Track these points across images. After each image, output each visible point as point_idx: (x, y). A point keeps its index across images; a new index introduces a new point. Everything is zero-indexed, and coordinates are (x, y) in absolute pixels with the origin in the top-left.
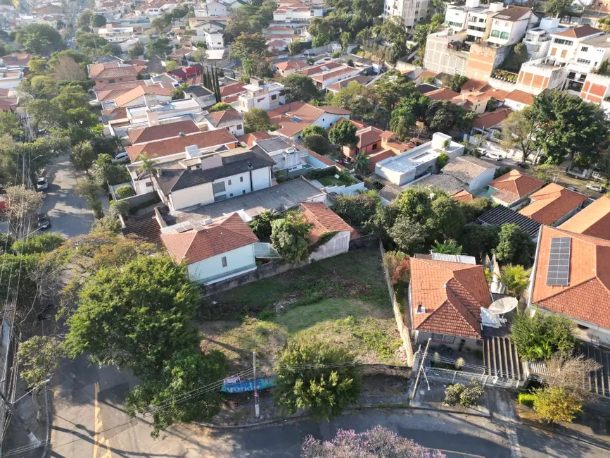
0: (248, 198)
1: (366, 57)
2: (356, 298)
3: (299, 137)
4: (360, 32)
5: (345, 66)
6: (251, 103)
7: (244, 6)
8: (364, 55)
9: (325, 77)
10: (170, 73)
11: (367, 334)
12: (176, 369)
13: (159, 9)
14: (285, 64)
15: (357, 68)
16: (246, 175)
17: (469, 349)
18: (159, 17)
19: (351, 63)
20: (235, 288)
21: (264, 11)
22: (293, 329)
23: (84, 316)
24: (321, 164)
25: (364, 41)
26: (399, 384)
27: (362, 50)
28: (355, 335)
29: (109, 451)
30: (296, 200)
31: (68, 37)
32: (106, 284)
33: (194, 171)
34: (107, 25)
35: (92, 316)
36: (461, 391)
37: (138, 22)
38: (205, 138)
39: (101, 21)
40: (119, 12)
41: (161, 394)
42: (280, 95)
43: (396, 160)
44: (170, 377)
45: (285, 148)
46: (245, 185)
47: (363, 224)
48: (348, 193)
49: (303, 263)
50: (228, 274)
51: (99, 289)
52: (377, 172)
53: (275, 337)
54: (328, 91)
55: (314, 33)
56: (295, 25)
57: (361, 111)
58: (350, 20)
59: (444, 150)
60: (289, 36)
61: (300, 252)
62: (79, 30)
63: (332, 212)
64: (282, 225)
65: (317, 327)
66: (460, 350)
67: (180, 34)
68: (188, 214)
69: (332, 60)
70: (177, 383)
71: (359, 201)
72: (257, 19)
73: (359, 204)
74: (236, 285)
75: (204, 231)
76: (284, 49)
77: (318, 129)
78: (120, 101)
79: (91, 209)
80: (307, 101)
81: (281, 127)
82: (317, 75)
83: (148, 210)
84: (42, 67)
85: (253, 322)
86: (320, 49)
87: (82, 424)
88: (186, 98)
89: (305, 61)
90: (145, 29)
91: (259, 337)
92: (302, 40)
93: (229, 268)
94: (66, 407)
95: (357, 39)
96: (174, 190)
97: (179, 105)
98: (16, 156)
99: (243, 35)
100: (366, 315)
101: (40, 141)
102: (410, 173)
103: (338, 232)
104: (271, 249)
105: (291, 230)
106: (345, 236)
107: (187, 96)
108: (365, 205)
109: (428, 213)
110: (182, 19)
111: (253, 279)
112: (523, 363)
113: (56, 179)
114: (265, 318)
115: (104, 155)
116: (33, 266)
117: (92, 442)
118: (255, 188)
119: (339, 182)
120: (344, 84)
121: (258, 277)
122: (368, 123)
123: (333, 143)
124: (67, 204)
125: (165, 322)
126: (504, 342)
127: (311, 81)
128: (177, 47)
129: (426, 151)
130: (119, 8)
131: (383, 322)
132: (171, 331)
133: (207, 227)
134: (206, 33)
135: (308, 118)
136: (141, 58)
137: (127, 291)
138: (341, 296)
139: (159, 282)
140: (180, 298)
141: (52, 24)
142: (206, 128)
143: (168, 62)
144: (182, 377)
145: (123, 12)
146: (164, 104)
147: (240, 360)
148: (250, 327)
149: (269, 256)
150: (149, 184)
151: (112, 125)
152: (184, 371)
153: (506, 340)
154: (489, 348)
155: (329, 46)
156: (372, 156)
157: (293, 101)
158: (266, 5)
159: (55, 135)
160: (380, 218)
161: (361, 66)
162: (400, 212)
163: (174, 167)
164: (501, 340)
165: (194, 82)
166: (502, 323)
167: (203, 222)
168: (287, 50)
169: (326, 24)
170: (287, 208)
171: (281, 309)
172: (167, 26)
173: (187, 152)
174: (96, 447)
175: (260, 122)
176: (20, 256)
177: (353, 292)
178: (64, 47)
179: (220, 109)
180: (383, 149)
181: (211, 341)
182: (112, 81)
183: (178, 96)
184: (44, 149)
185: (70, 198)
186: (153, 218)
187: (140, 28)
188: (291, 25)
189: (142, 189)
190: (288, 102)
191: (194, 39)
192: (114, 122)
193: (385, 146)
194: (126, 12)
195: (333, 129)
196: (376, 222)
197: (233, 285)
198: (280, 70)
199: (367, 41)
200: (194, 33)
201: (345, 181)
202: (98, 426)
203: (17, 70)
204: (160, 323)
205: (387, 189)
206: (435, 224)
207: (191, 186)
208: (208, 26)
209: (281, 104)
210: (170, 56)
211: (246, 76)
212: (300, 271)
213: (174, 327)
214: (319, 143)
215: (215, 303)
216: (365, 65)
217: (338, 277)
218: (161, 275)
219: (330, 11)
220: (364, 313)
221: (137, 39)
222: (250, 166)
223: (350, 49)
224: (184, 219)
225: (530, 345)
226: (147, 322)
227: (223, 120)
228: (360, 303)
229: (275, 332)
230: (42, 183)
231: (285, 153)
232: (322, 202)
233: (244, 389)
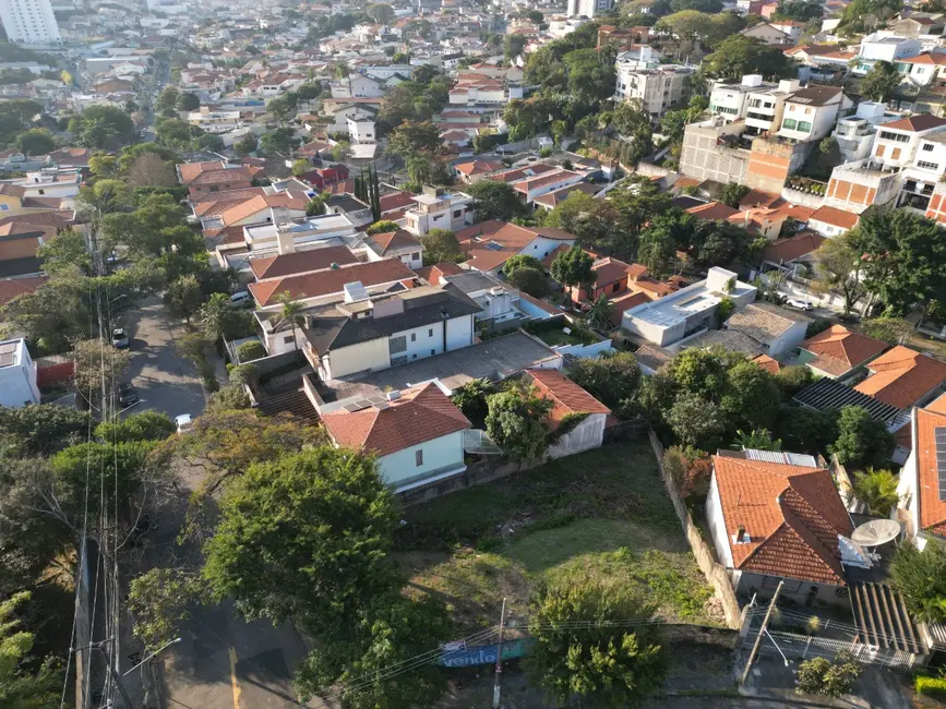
0: (443, 361)
1: (590, 156)
2: (626, 519)
3: (500, 272)
4: (581, 122)
5: (560, 169)
6: (423, 222)
7: (405, 83)
8: (587, 154)
9: (532, 185)
10: (298, 177)
11: (654, 576)
12: (378, 624)
13: (278, 87)
14: (470, 166)
15: (578, 172)
16: (437, 327)
17: (823, 603)
18: (277, 97)
19: (568, 165)
20: (433, 500)
21: (435, 91)
22: (536, 565)
24: (541, 312)
25: (587, 132)
26: (718, 659)
27: (584, 146)
28: (635, 577)
30: (516, 364)
31: (143, 124)
33: (362, 320)
34: (202, 108)
35: (245, 538)
36: (824, 669)
37: (247, 105)
38: (368, 273)
39: (192, 103)
40: (219, 89)
41: (355, 664)
42: (466, 210)
43: (655, 307)
45: (489, 288)
46: (435, 342)
47: (623, 404)
48: (592, 354)
49: (536, 463)
50: (423, 477)
51: (252, 496)
52: (625, 324)
53: (506, 578)
54: (537, 206)
55: (511, 121)
56: (481, 110)
57: (591, 235)
58: (565, 103)
59: (726, 293)
60: (473, 125)
61: (535, 444)
62: (159, 114)
63: (574, 385)
64: (507, 402)
65: (572, 564)
66: (808, 604)
67: (310, 122)
68: (353, 385)
69: (539, 161)
70: (382, 647)
71: (613, 367)
72: (425, 101)
73: (614, 372)
74: (435, 495)
75: (391, 409)
76: (466, 144)
77: (529, 261)
78: (229, 217)
79: (196, 377)
80: (506, 219)
81: (471, 257)
82: (518, 182)
83: (289, 377)
84: (108, 168)
85: (469, 553)
86: (520, 144)
88: (328, 213)
89: (499, 162)
90: (257, 115)
91: (481, 578)
92: (493, 131)
93: (425, 468)
94: (187, 686)
95: (576, 130)
96: (335, 346)
97: (320, 223)
98: (87, 297)
99: (407, 124)
100: (647, 546)
101: (121, 273)
102: (678, 327)
103: (588, 415)
104: (483, 439)
105: (519, 409)
106: (598, 421)
107: (329, 210)
108: (624, 373)
109: (724, 387)
110: (312, 101)
111: (460, 486)
112: (918, 626)
113: (140, 332)
114: (486, 549)
115: (219, 296)
118: (449, 348)
119: (571, 339)
120: (561, 196)
121: (467, 483)
122: (602, 252)
123: (558, 281)
124: (160, 369)
126: (882, 592)
127: (511, 189)
128: (306, 140)
129: (700, 295)
130: (216, 84)
131: (674, 557)
133: (392, 404)
134: (349, 121)
135: (512, 244)
136: (252, 155)
137: (296, 498)
138: (602, 515)
139: (341, 486)
140: (376, 511)
141: (121, 105)
142: (365, 257)
143: (296, 162)
144: (389, 637)
145: (223, 89)
146: (301, 222)
148: (465, 562)
149: (478, 449)
150: (289, 340)
151: (222, 252)
152: (393, 627)
153: (884, 587)
154: (859, 600)
155: (533, 140)
156: (615, 300)
157: (485, 220)
158: (437, 82)
159: (137, 267)
160: (648, 395)
161: (584, 169)
162: (679, 386)
163: (329, 314)
164: (877, 588)
165: (335, 191)
166: (873, 562)
167: (386, 396)
168: (470, 145)
169: (530, 108)
170: (503, 376)
171: (511, 534)
172: (289, 110)
173: (346, 292)
175: (444, 250)
176: (107, 445)
177: (620, 510)
178: (137, 139)
179: (384, 229)
180: (631, 291)
182: (214, 188)
183: (316, 211)
184: (126, 285)
185: (165, 360)
186: (300, 390)
187: (250, 113)
188: (475, 111)
189: (277, 346)
190: (476, 221)
191: (330, 129)
192: (225, 247)
193: (634, 287)
194: (228, 89)
195: (557, 260)
196: (643, 400)
197: (430, 495)
198: (463, 175)
199: (592, 133)
200: (331, 120)
201: (579, 337)
203: (72, 173)
205: (644, 351)
206: (736, 405)
207: (359, 342)
208: (353, 110)
209: (467, 223)
210: (296, 152)
211: (413, 182)
212: (531, 476)
213: (371, 557)
214: (533, 281)
215: (404, 523)
216: (591, 168)
217: (591, 485)
218: (343, 476)
219: (534, 90)
220: (643, 544)
221: (247, 130)
222: (444, 313)
223: (565, 144)
224: (348, 393)
225: (928, 596)
227: (391, 246)
228: (634, 526)
229: (506, 571)
230: (119, 337)
231: (489, 294)
232: (555, 369)
233: (470, 661)
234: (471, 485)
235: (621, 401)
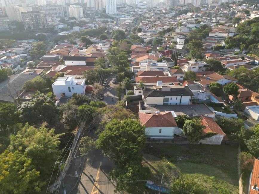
0: (177, 107)
1: (252, 56)
2: (219, 169)
3: (208, 86)
4: (252, 45)
5: (240, 59)
6: (189, 68)
7: (197, 29)
8: (251, 55)
9: (228, 63)
10: (159, 52)
11: (221, 188)
12: (130, 168)
13: (162, 28)
14: (209, 54)
15: (246, 61)
16: (179, 97)
18: (161, 31)
19: (243, 58)
20: (162, 144)
21: (205, 32)
22: (184, 171)
23: (104, 135)
24: (216, 101)
25: (253, 49)
27: (250, 53)
28: (214, 186)
29: (98, 190)
30: (199, 113)
31: (128, 35)
32: (115, 125)
33: (158, 91)
34: (142, 32)
35: (107, 136)
37: (153, 32)
38: (166, 79)
39: (140, 30)
40: (147, 28)
41: (122, 176)
42: (204, 67)
44: (127, 171)
45: (200, 90)
46: (178, 102)
47: (232, 134)
48: (227, 117)
49: (195, 143)
51: (112, 126)
52: (245, 110)
53: (174, 172)
54: (228, 69)
55: (227, 43)
56: (219, 39)
57: (243, 81)
58: (247, 39)
60: (214, 43)
61: (195, 138)
62: (132, 33)
63: (217, 124)
64: (190, 123)
65: (195, 175)
67: (167, 38)
68: (151, 107)
69: (233, 56)
70: (129, 174)
71: (232, 122)
72: (202, 35)
73: (232, 124)
74: (163, 142)
75: (156, 116)
76: (211, 48)
77: (218, 85)
78: (138, 60)
79: (117, 97)
80: (216, 71)
81: (200, 80)
82: (224, 61)
83: (137, 102)
84: (116, 44)
85: (166, 161)
86: (228, 50)
87: (92, 175)
88: (163, 62)
89: (219, 54)
90: (155, 35)
91: (167, 168)
92: (220, 45)
93: (161, 134)
95: (249, 48)
96: (149, 96)
97: (159, 64)
98: (100, 73)
99: (193, 41)
101: (109, 69)
103: (217, 134)
104: (182, 132)
105: (193, 126)
106: (220, 137)
107: (163, 61)
108: (235, 125)
110: (170, 32)
111: (171, 142)
113: (110, 83)
114: (171, 161)
115: (127, 78)
116: (94, 111)
117: (93, 184)
118: (181, 104)
119: (223, 111)
120: (237, 67)
122: (245, 87)
123: (225, 92)
124: (111, 93)
125: (131, 147)
127: (220, 63)
128: (165, 42)
130: (147, 26)
131: (231, 186)
132: (132, 152)
133: (157, 115)
134: (178, 38)
135: (214, 79)
136: (150, 45)
137: (121, 130)
138: (211, 165)
139: (133, 131)
140: (139, 140)
141: (124, 30)
142: (168, 75)
143: (160, 48)
144: (131, 172)
145: (148, 28)
146: (154, 63)
147: (156, 175)
148: (164, 163)
149: (180, 134)
150: (140, 92)
151: (133, 68)
152: (133, 170)
155: (233, 49)
156: (245, 102)
157: (209, 71)
158: (207, 29)
159: (114, 68)
160: (242, 134)
161: (248, 60)
162: (254, 134)
163: (150, 88)
165: (168, 57)
167: (156, 112)
168: (212, 48)
169: (234, 40)
170: (194, 116)
171: (180, 160)
172: (163, 34)
173: (157, 83)
174: (94, 186)
175: (191, 77)
176: (91, 107)
177: (218, 165)
178: (125, 38)
179: (176, 68)
180: (252, 101)
181: (146, 162)
182: (138, 52)
183: (160, 61)
184: (110, 72)
185: (112, 91)
186: (138, 105)
187: (153, 34)
188: (216, 39)
189: (137, 93)
190: (206, 70)
191: (172, 40)
192: (134, 67)
193: (253, 99)
194: (150, 28)
195: (226, 86)
196: (239, 135)
197: (161, 142)
198: (207, 57)
199: (254, 49)
200: (173, 38)
201: (227, 111)
202: (97, 179)
203: (109, 44)
204: (129, 147)
205: (249, 120)
207: (155, 96)
208: (180, 36)
209: (203, 71)
210: (161, 45)
211: (190, 57)
213: (134, 151)
214: (217, 91)
215: (152, 147)
216: (251, 60)
218: (135, 128)
219: (238, 34)
220: (222, 178)
221: (151, 38)
222: (182, 94)
223: (244, 52)
224: (149, 109)
226: (125, 145)
227: (175, 73)
228: (221, 172)
229: (175, 169)
230: (105, 84)
231: (199, 92)
232: (212, 118)
233: (155, 189)
234: (174, 143)
235: (231, 133)
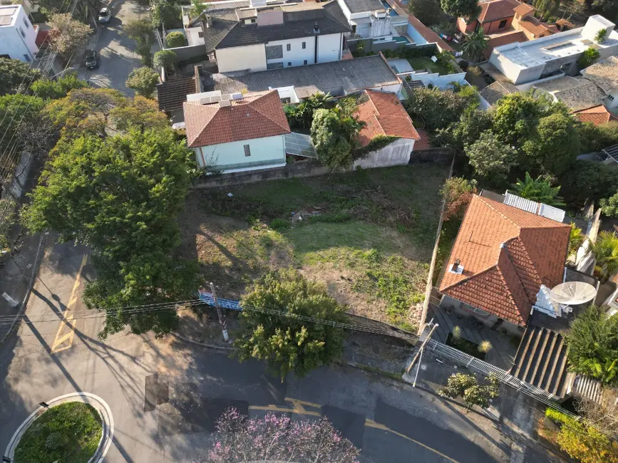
2: (392, 227)
11: (385, 276)
12: (130, 275)
16: (310, 41)
17: (505, 331)
20: (258, 183)
22: (304, 248)
24: (419, 39)
26: (399, 349)
29: (72, 332)
30: (361, 84)
33: (248, 26)
36: (469, 385)
43: (524, 47)
45: (373, 10)
46: (308, 54)
47: (438, 132)
49: (344, 170)
50: (251, 165)
52: (492, 60)
53: (278, 253)
59: (596, 42)
63: (403, 110)
64: (324, 117)
66: (493, 328)
68: (231, 81)
74: (260, 179)
75: (229, 107)
85: (263, 228)
91: (261, 247)
93: (253, 158)
94: (51, 273)
96: (220, 46)
100: (395, 252)
102: (536, 69)
103: (398, 138)
104: (309, 143)
106: (407, 144)
108: (449, 107)
109: (530, 132)
111: (281, 177)
112: (569, 374)
114: (277, 227)
118: (319, 61)
119: (434, 67)
121: (286, 174)
123: (446, 11)
125: (128, 218)
126: (555, 339)
129: (570, 41)
131: (412, 265)
132: (136, 229)
133: (234, 104)
138: (374, 220)
144: (133, 286)
147: (231, 269)
148: (257, 233)
149: (303, 153)
153: (560, 337)
154: (529, 341)
156: (493, 36)
160: (462, 129)
163: (228, 17)
164: (552, 335)
166: (563, 313)
167: (231, 96)
170: (346, 93)
171: (298, 221)
174: (63, 323)
180: (513, 29)
181: (210, 239)
186: (192, 78)
189: (195, 38)
193: (517, 26)
197: (255, 179)
201: (443, 67)
202: (72, 302)
206: (535, 150)
207: (241, 44)
212: (340, 178)
215: (230, 195)
217: (381, 195)
222: (316, 30)
229: (281, 246)
230: (104, 14)
231: (373, 16)
232: (394, 93)
234: (290, 177)
235: (437, 130)
